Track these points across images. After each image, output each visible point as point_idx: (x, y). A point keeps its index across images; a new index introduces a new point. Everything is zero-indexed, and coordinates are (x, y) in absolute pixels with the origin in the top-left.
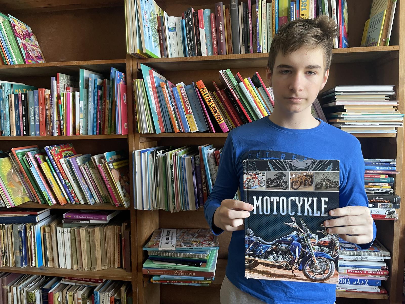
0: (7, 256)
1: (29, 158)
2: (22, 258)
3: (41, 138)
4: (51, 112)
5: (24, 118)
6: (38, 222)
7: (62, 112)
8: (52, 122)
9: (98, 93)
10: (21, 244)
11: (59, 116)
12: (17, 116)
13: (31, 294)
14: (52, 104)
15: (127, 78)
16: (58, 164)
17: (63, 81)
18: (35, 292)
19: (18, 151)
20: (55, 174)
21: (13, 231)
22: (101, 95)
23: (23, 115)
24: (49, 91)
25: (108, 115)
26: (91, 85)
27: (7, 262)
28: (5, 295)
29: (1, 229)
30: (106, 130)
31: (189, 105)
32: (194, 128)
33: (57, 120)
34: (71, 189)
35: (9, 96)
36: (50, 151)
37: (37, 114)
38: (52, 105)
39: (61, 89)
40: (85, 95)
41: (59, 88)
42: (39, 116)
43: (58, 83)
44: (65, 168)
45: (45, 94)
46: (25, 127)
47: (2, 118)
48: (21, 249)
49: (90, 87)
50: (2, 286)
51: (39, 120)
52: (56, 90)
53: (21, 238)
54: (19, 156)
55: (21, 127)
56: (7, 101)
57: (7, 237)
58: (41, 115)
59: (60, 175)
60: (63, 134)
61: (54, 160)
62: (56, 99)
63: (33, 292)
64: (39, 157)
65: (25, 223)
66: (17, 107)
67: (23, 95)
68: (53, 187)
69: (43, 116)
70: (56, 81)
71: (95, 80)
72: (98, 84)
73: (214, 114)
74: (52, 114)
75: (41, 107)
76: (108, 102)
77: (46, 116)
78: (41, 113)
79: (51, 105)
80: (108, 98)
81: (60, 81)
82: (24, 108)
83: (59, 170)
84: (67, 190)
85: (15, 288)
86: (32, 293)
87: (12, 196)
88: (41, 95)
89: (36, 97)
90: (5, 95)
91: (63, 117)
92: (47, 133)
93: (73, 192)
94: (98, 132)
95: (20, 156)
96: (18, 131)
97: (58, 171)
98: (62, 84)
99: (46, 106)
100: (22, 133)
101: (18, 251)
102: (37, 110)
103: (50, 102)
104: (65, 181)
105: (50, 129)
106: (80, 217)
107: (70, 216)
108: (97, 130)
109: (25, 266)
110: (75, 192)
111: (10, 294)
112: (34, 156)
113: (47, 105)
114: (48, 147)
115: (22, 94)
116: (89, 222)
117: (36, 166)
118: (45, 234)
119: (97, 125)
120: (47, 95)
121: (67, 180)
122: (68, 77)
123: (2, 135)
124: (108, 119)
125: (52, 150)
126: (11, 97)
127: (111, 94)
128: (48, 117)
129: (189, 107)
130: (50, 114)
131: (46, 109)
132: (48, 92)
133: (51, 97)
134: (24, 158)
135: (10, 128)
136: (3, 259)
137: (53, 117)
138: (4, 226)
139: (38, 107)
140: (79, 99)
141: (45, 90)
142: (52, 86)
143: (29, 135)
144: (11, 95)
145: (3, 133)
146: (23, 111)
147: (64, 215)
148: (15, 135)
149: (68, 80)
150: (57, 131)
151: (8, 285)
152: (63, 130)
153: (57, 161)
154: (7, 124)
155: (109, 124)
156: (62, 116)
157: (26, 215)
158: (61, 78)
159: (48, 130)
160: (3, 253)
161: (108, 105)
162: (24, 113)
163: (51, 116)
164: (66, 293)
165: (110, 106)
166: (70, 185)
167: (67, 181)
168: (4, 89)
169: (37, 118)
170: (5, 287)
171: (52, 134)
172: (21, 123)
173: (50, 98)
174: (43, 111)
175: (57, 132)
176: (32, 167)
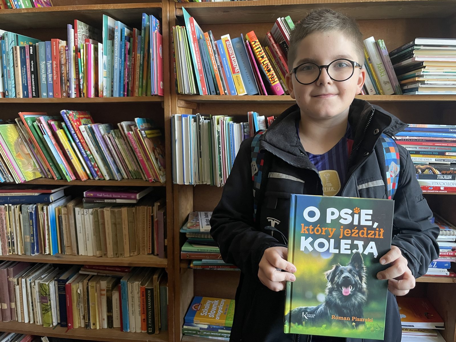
0: (13, 242)
1: (41, 123)
2: (33, 245)
3: (55, 101)
4: (67, 68)
5: (33, 77)
6: (52, 202)
7: (82, 69)
8: (68, 80)
9: (125, 45)
10: (32, 228)
11: (77, 73)
12: (23, 74)
13: (44, 286)
14: (69, 58)
15: (163, 26)
16: (77, 131)
17: (82, 30)
18: (49, 284)
19: (27, 117)
20: (73, 144)
21: (21, 213)
22: (130, 48)
23: (32, 73)
24: (65, 42)
25: (139, 73)
26: (117, 35)
27: (14, 249)
28: (12, 288)
29: (6, 211)
30: (137, 90)
31: (237, 62)
32: (241, 90)
33: (75, 78)
34: (93, 162)
35: (14, 49)
36: (67, 116)
37: (49, 71)
38: (69, 60)
39: (79, 41)
40: (109, 48)
41: (77, 38)
42: (52, 73)
43: (76, 32)
44: (86, 137)
45: (60, 45)
46: (34, 88)
47: (6, 76)
48: (32, 233)
49: (116, 37)
50: (8, 278)
51: (53, 78)
52: (74, 41)
53: (31, 221)
54: (28, 121)
55: (30, 87)
56: (12, 54)
57: (14, 220)
58: (55, 72)
59: (80, 145)
60: (82, 95)
61: (73, 127)
62: (74, 52)
63: (47, 283)
64: (53, 123)
65: (35, 204)
66: (23, 63)
67: (31, 48)
68: (72, 159)
69: (57, 74)
70: (73, 30)
71: (121, 30)
72: (126, 34)
73: (267, 73)
74: (69, 70)
75: (55, 62)
76: (138, 57)
77: (61, 74)
78: (54, 69)
79: (67, 60)
80: (139, 52)
81: (78, 30)
82: (32, 64)
83: (79, 139)
84: (89, 163)
85: (24, 280)
86: (45, 284)
87: (22, 170)
88: (55, 46)
89: (49, 50)
90: (9, 47)
91: (83, 75)
92: (63, 94)
93: (96, 165)
94: (126, 93)
95: (30, 123)
96: (25, 92)
97: (78, 141)
98: (80, 35)
99: (60, 62)
100: (30, 95)
101: (28, 236)
102: (49, 66)
103: (66, 56)
104: (85, 152)
105: (67, 90)
106: (104, 196)
107: (92, 195)
108: (124, 91)
109: (36, 254)
110: (98, 166)
111: (17, 287)
112: (48, 122)
113: (62, 59)
114: (65, 111)
115: (30, 46)
116: (115, 202)
117: (50, 133)
118: (61, 216)
119: (124, 86)
120: (62, 46)
121: (89, 151)
122: (86, 27)
123: (6, 96)
124: (138, 77)
125: (70, 115)
126: (16, 50)
127: (143, 46)
128: (63, 75)
129: (236, 65)
130: (67, 71)
131: (61, 65)
132: (63, 43)
133: (68, 50)
134: (35, 124)
135: (15, 89)
136: (10, 246)
137: (70, 75)
138: (9, 207)
139: (51, 62)
140: (103, 53)
141: (60, 41)
142: (69, 35)
143: (39, 97)
144: (16, 48)
145: (7, 94)
146: (31, 67)
147: (84, 193)
148: (21, 97)
149: (86, 30)
150: (75, 91)
151: (15, 277)
152: (83, 91)
153: (76, 127)
154: (11, 83)
155: (140, 84)
156: (82, 73)
157: (36, 194)
158: (79, 26)
159: (64, 90)
160: (9, 239)
161: (139, 61)
162: (32, 70)
163: (67, 74)
164: (88, 284)
165: (141, 62)
166: (92, 157)
167: (88, 153)
168: (8, 39)
169: (50, 76)
170: (11, 279)
171: (69, 95)
172: (29, 82)
173: (66, 50)
174: (57, 67)
175: (75, 94)
176: (45, 134)
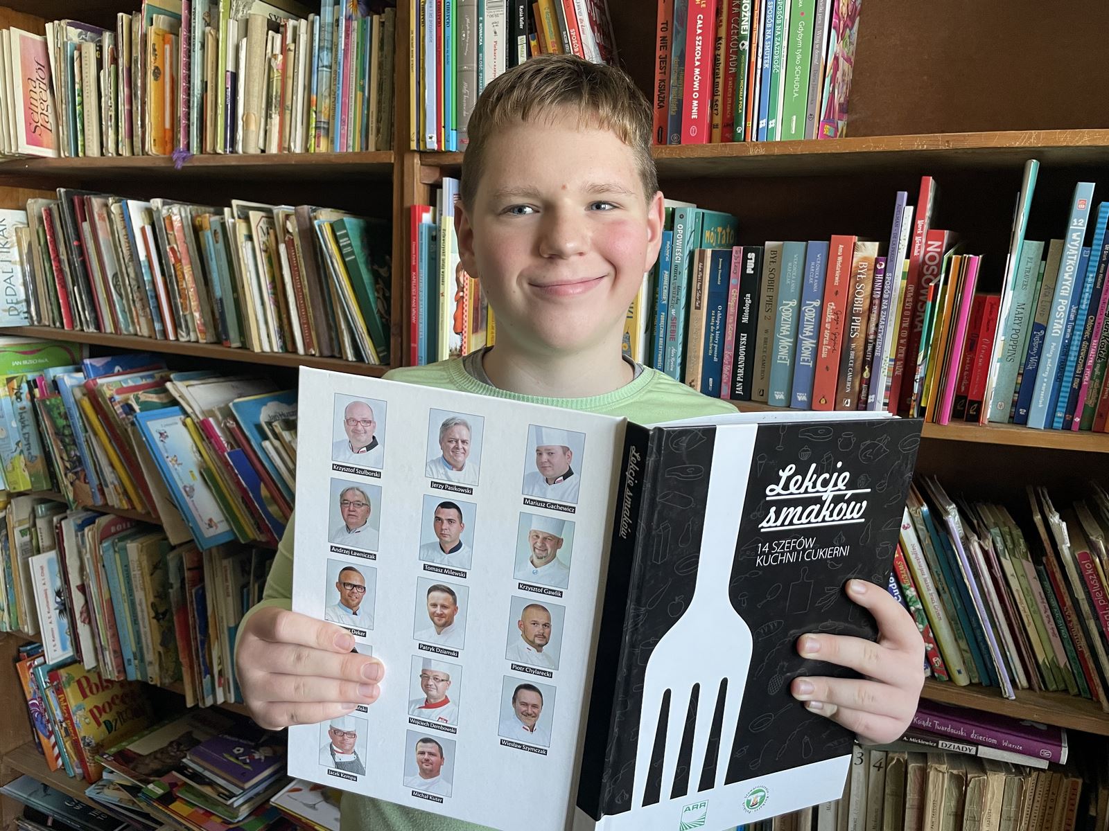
4: (873, 325)
5: (743, 339)
8: (870, 361)
12: (712, 328)
14: (884, 296)
23: (740, 328)
24: (876, 244)
33: (896, 357)
35: (696, 257)
37: (808, 329)
42: (818, 336)
45: (858, 255)
46: (740, 371)
51: (817, 350)
55: (727, 369)
66: (718, 297)
67: (751, 255)
69: (833, 340)
70: (911, 208)
77: (847, 341)
79: (876, 302)
81: (921, 208)
82: (747, 302)
88: (840, 259)
89: (815, 268)
90: (682, 252)
91: (929, 351)
93: (932, 634)
94: (1075, 420)
96: (711, 380)
100: (727, 392)
102: (810, 314)
103: (873, 289)
105: (857, 388)
106: (937, 727)
110: (935, 637)
113: (859, 298)
115: (748, 250)
120: (865, 259)
121: (913, 589)
126: (702, 260)
130: (867, 335)
131: (850, 314)
132: (870, 249)
133: (883, 271)
141: (858, 244)
144: (701, 252)
146: (741, 312)
156: (928, 346)
162: (745, 320)
163: (867, 342)
168: (684, 229)
169: (808, 345)
172: (729, 354)
173: (878, 271)
174: (835, 320)
